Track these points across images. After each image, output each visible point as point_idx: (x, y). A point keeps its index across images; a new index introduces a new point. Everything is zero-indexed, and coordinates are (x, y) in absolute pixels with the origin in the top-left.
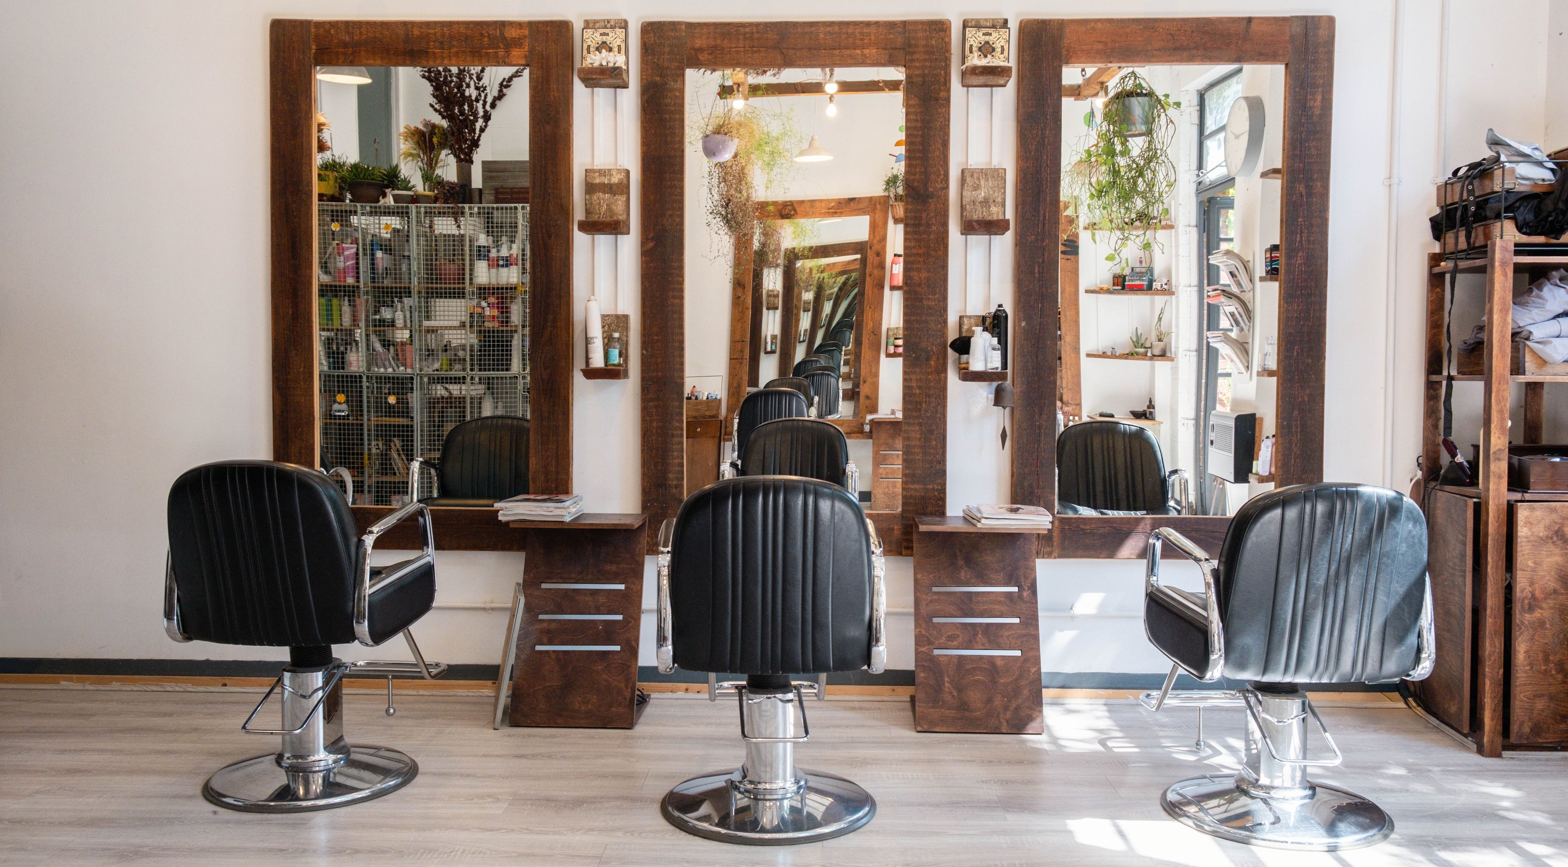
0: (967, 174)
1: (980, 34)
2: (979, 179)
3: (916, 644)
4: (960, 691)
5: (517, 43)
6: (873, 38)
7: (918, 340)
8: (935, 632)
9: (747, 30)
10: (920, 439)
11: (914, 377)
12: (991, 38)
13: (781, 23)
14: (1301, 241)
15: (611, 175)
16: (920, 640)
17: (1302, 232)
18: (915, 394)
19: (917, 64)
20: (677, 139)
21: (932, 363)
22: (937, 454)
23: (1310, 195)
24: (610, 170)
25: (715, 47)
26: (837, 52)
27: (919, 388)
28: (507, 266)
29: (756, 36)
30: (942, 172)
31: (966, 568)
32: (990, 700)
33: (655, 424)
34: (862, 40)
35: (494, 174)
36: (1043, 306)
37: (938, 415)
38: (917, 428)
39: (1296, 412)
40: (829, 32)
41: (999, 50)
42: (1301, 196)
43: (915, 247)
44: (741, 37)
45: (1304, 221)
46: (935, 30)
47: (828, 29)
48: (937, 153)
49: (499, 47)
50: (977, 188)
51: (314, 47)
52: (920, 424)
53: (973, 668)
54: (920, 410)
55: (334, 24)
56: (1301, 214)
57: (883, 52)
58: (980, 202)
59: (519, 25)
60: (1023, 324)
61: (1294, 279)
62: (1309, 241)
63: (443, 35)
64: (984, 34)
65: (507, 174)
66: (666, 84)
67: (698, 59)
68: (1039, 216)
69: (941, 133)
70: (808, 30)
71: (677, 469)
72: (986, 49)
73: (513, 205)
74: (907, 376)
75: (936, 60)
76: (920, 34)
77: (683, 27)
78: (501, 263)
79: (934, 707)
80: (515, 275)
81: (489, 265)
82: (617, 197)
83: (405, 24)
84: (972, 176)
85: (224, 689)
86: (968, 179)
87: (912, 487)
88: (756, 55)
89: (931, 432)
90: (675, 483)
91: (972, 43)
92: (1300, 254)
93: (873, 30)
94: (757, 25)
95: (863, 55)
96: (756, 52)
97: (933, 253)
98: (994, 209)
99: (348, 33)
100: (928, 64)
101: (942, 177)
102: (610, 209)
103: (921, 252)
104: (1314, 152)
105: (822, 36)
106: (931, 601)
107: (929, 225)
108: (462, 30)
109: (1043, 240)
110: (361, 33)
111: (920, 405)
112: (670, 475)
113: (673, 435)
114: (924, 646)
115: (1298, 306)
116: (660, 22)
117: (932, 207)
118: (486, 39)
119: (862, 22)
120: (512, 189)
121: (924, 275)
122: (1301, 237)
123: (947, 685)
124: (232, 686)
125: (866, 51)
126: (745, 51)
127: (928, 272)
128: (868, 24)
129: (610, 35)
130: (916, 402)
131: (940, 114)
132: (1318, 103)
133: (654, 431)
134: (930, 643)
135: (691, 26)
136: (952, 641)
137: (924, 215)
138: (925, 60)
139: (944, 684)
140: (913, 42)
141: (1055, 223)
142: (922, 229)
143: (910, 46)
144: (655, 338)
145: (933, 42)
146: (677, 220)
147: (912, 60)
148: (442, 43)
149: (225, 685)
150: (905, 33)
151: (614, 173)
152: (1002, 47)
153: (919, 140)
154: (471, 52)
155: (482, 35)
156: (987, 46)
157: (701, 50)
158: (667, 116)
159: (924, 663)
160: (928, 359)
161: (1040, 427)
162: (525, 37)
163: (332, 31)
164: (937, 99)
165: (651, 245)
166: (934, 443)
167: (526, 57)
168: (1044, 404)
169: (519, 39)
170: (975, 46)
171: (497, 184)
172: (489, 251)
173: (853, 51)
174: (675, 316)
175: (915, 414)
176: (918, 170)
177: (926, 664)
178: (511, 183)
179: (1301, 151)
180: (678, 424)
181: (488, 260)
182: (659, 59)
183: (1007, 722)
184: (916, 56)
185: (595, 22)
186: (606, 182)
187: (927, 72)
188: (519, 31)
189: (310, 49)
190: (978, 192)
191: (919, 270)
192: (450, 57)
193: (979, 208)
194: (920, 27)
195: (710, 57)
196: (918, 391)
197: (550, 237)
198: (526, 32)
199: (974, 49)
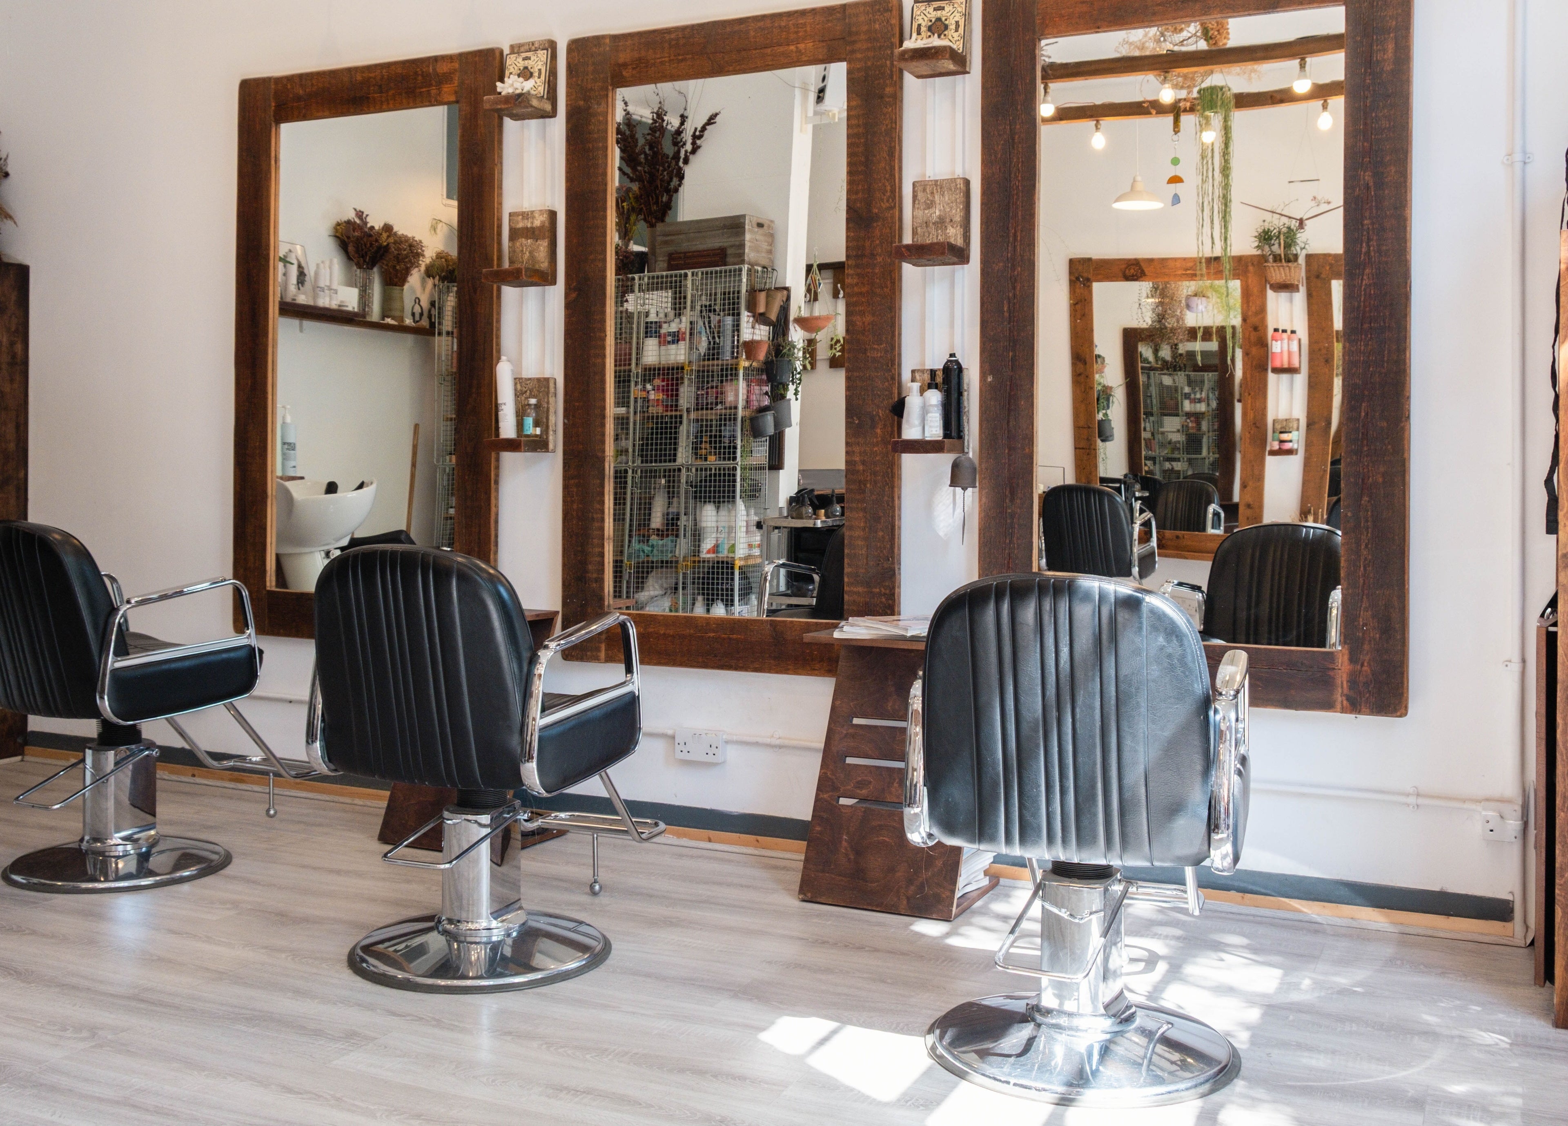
0: (919, 189)
1: (931, 9)
2: (932, 193)
3: (818, 789)
4: (858, 853)
5: (446, 78)
6: (808, 29)
7: (861, 402)
8: (842, 776)
9: (673, 36)
10: (864, 529)
11: (857, 449)
12: (944, 13)
13: (708, 23)
14: (1368, 253)
15: (533, 218)
16: (824, 784)
17: (1369, 240)
18: (858, 471)
19: (859, 56)
20: (600, 171)
21: (879, 431)
22: (885, 548)
23: (1380, 184)
24: (532, 212)
25: (640, 59)
26: (769, 51)
27: (863, 463)
28: (673, 342)
29: (682, 42)
30: (889, 188)
31: (895, 697)
32: (892, 870)
33: (575, 506)
34: (797, 33)
35: (669, 238)
36: (1014, 356)
37: (886, 498)
38: (861, 514)
39: (1366, 498)
40: (760, 28)
41: (953, 27)
42: (1368, 187)
43: (857, 284)
44: (666, 45)
45: (1373, 224)
46: (879, 10)
47: (761, 24)
48: (883, 165)
49: (431, 85)
50: (930, 205)
51: (273, 104)
52: (864, 510)
53: (880, 826)
54: (864, 492)
55: (290, 79)
56: (1367, 214)
57: (821, 44)
58: (934, 223)
59: (450, 58)
60: (990, 379)
61: (1359, 307)
62: (1379, 251)
63: (382, 78)
64: (935, 9)
65: (682, 237)
66: (590, 108)
67: (622, 75)
68: (1008, 236)
69: (888, 139)
70: (736, 28)
71: (597, 559)
72: (938, 27)
73: (683, 272)
74: (850, 449)
75: (880, 48)
76: (862, 18)
77: (608, 41)
78: (669, 339)
79: (823, 871)
80: (683, 352)
81: (660, 342)
82: (539, 242)
83: (349, 70)
84: (924, 190)
85: (192, 780)
86: (920, 195)
87: (855, 589)
88: (683, 64)
89: (877, 519)
90: (595, 575)
91: (921, 21)
92: (1367, 271)
93: (809, 19)
94: (683, 29)
95: (799, 51)
96: (682, 60)
97: (878, 291)
98: (951, 231)
99: (301, 85)
100: (871, 54)
101: (889, 194)
102: (532, 257)
103: (864, 290)
104: (1385, 124)
105: (752, 33)
106: (846, 735)
107: (873, 255)
108: (399, 71)
109: (1013, 268)
110: (312, 85)
111: (865, 485)
112: (590, 567)
113: (593, 518)
114: (827, 792)
115: (1366, 345)
116: (584, 38)
117: (877, 233)
118: (420, 78)
119: (796, 12)
120: (685, 253)
121: (868, 318)
122: (1368, 246)
123: (844, 844)
124: (200, 776)
125: (801, 46)
126: (670, 60)
127: (873, 315)
128: (803, 13)
129: (532, 59)
130: (860, 482)
131: (885, 115)
132: (1390, 54)
133: (574, 514)
134: (835, 788)
135: (615, 38)
136: (861, 788)
137: (867, 244)
138: (868, 49)
139: (840, 842)
140: (854, 29)
141: (1029, 245)
142: (865, 260)
143: (850, 33)
144: (577, 404)
145: (877, 26)
146: (600, 265)
147: (853, 52)
148: (380, 86)
149: (194, 776)
150: (845, 19)
151: (537, 215)
152: (957, 23)
153: (861, 149)
154: (406, 93)
155: (416, 73)
156: (939, 23)
157: (625, 65)
158: (591, 146)
159: (822, 814)
160: (873, 427)
161: (1012, 516)
162: (455, 70)
163: (289, 87)
164: (882, 97)
165: (574, 295)
166: (881, 534)
167: (456, 92)
168: (1018, 485)
169: (450, 73)
170: (924, 24)
171: (671, 249)
172: (660, 327)
173: (786, 48)
174: (597, 378)
175: (858, 497)
176: (860, 187)
177: (825, 816)
178: (685, 246)
179: (1365, 124)
180: (598, 506)
181: (660, 337)
182: (582, 80)
183: (908, 899)
184: (858, 46)
185: (520, 46)
186: (529, 225)
187: (869, 64)
188: (449, 65)
189: (270, 105)
190: (931, 211)
191: (862, 313)
192: (387, 100)
193: (933, 231)
194: (862, 9)
195: (634, 72)
196: (861, 468)
197: (475, 292)
198: (456, 65)
199: (923, 29)
